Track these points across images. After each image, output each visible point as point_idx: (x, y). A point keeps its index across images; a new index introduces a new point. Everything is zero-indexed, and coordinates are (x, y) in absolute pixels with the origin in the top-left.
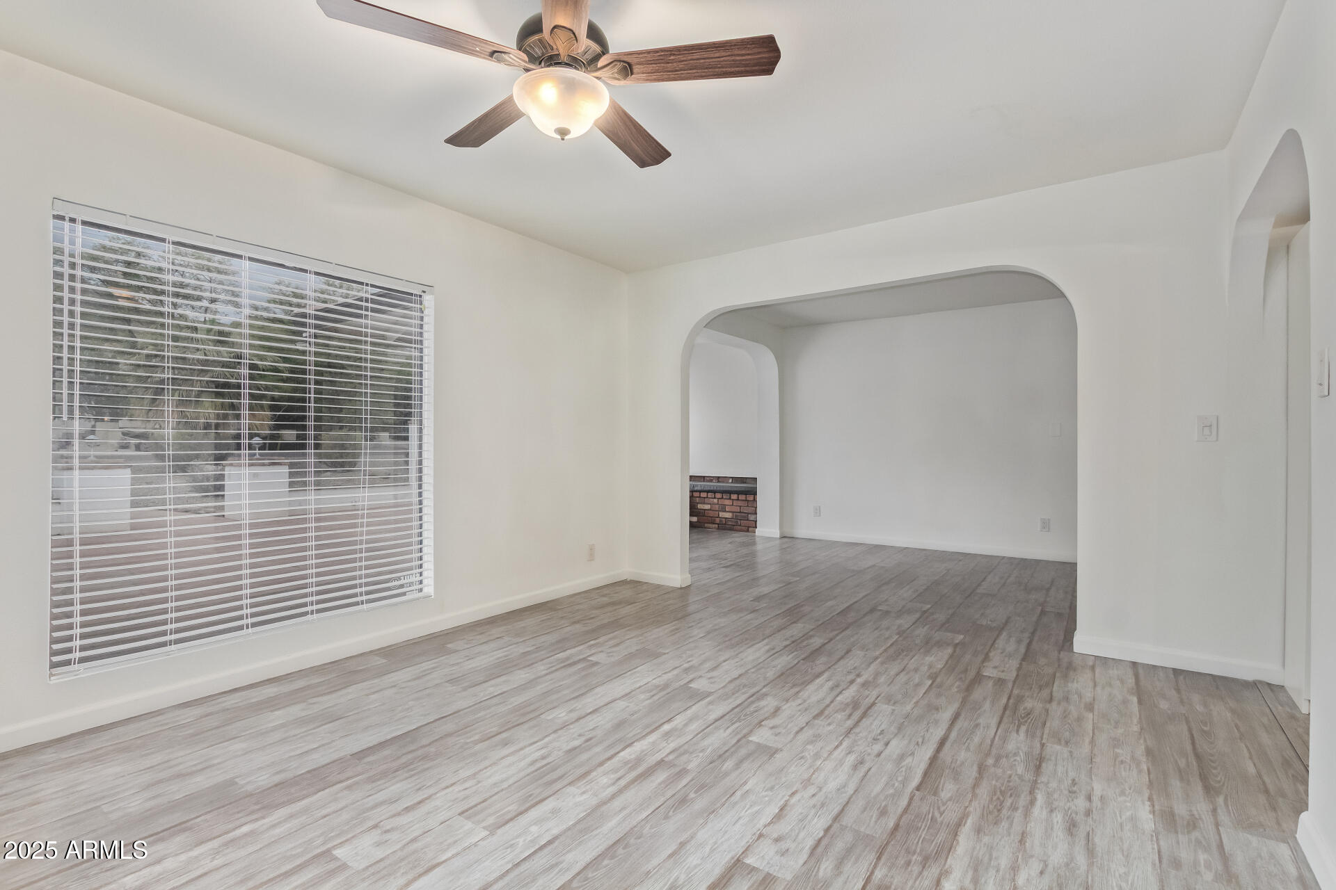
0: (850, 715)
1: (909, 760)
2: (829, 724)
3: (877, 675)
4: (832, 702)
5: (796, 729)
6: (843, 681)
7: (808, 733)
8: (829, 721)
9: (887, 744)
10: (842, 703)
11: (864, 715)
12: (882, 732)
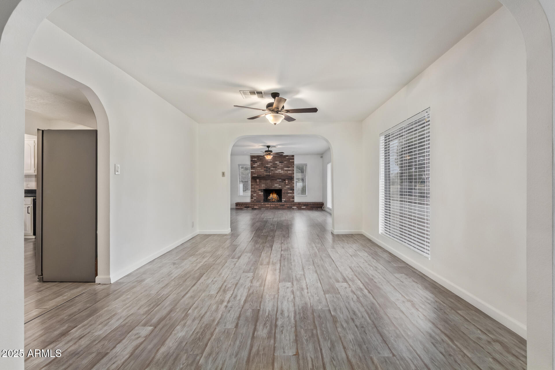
0: (226, 287)
1: (206, 278)
2: (232, 282)
3: (217, 310)
4: (234, 290)
5: (242, 278)
6: (233, 301)
7: (237, 278)
8: (232, 283)
9: (212, 281)
10: (230, 290)
11: (220, 288)
12: (214, 284)
